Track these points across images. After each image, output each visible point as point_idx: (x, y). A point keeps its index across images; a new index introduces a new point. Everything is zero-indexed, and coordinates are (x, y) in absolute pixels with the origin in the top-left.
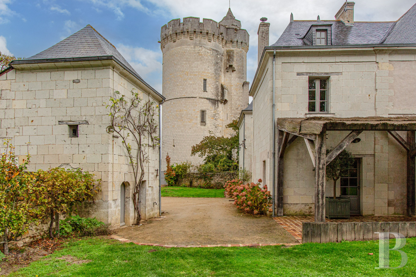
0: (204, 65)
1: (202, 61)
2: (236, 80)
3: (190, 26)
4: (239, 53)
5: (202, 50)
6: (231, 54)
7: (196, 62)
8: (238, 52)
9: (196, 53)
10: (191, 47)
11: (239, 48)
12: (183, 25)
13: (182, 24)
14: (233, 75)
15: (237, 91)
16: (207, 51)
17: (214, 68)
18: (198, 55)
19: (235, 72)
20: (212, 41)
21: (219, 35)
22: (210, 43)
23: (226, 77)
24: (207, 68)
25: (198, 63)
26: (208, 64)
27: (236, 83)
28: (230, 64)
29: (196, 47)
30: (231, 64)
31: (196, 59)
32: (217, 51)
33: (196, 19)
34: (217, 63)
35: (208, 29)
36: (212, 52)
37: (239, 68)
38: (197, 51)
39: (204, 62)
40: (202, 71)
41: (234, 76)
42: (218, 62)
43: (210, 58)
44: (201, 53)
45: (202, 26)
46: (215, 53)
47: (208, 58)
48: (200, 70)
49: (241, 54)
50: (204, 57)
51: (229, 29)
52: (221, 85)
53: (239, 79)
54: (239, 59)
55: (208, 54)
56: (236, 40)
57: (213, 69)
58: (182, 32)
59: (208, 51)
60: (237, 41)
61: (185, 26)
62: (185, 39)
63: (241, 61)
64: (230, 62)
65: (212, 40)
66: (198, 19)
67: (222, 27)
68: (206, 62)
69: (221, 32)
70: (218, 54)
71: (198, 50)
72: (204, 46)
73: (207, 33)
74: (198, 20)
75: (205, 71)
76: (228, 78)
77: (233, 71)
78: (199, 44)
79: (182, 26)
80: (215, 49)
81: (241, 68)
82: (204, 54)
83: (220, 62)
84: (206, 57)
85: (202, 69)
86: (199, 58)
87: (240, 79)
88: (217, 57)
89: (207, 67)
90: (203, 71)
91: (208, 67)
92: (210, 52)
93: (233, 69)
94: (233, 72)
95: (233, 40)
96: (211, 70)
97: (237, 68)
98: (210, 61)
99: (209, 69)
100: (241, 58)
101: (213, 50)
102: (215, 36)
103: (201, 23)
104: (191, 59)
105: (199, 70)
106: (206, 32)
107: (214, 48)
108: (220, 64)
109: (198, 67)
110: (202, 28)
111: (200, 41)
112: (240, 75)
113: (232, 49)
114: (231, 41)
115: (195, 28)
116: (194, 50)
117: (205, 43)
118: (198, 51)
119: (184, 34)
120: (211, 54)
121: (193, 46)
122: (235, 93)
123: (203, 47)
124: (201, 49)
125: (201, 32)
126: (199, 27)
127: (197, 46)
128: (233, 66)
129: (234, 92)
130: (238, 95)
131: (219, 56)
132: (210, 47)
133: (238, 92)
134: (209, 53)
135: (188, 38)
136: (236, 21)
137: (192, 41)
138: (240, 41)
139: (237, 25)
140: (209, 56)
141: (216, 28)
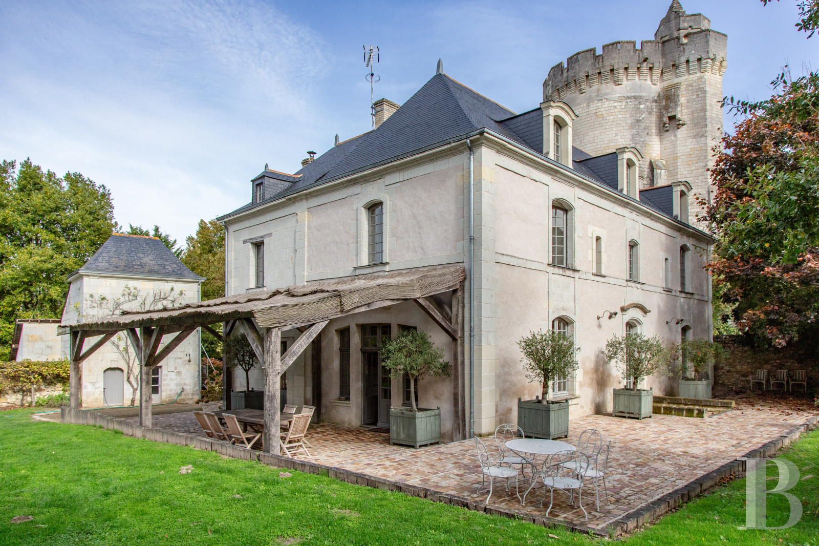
0: (607, 133)
1: (604, 128)
2: (687, 144)
3: (578, 69)
4: (694, 84)
5: (604, 106)
6: (673, 93)
7: (591, 133)
8: (690, 82)
9: (592, 115)
10: (582, 106)
11: (695, 73)
12: (568, 71)
13: (566, 70)
14: (679, 136)
15: (691, 165)
16: (613, 105)
17: (630, 134)
18: (594, 118)
19: (684, 127)
20: (625, 82)
21: (639, 63)
22: (620, 86)
23: (664, 143)
24: (613, 138)
25: (595, 132)
26: (616, 129)
27: (689, 150)
28: (670, 115)
29: (591, 104)
30: (673, 114)
31: (592, 127)
32: (635, 97)
33: (589, 53)
34: (638, 121)
35: (613, 62)
36: (624, 104)
37: (696, 115)
38: (593, 112)
39: (607, 127)
40: (602, 146)
41: (684, 136)
42: (641, 118)
43: (620, 116)
44: (600, 113)
45: (601, 60)
46: (631, 103)
47: (615, 117)
48: (599, 146)
49: (700, 83)
50: (608, 118)
51: (667, 43)
52: (651, 161)
53: (694, 140)
54: (695, 97)
55: (616, 110)
56: (683, 59)
57: (627, 137)
58: (566, 85)
59: (616, 104)
60: (688, 61)
61: (570, 72)
62: (571, 96)
63: (699, 99)
64: (670, 110)
65: (625, 79)
66: (593, 50)
67: (649, 44)
68: (611, 126)
69: (646, 55)
70: (640, 103)
71: (595, 108)
72: (606, 97)
73: (612, 70)
74: (592, 52)
75: (608, 145)
76: (669, 145)
77: (679, 126)
78: (597, 96)
79: (565, 75)
80: (633, 94)
81: (700, 114)
82: (608, 112)
83: (648, 116)
84: (612, 117)
85: (602, 143)
86: (597, 123)
87: (699, 139)
88: (639, 108)
89: (614, 135)
90: (605, 145)
91: (617, 135)
92: (620, 104)
93: (678, 123)
94: (678, 128)
95: (677, 63)
96: (623, 140)
97: (691, 116)
98: (620, 122)
99: (619, 137)
100: (699, 93)
101: (628, 98)
102: (630, 70)
103: (599, 56)
104: (583, 129)
105: (597, 147)
106: (609, 68)
107: (629, 95)
108: (648, 121)
109: (596, 141)
110: (600, 64)
111: (598, 90)
112: (697, 130)
113: (676, 81)
114: (673, 65)
115: (586, 69)
116: (588, 110)
117: (607, 91)
118: (595, 111)
119: (570, 88)
120: (623, 107)
121: (585, 105)
122: (686, 172)
123: (605, 100)
124: (600, 104)
125: (599, 73)
126: (595, 65)
127: (593, 101)
128: (679, 116)
129: (682, 170)
130: (693, 175)
131: (642, 106)
132: (619, 95)
133: (692, 168)
134: (618, 107)
135: (577, 91)
136: (688, 19)
137: (584, 94)
138: (693, 59)
139: (690, 25)
140: (617, 114)
141: (632, 53)
